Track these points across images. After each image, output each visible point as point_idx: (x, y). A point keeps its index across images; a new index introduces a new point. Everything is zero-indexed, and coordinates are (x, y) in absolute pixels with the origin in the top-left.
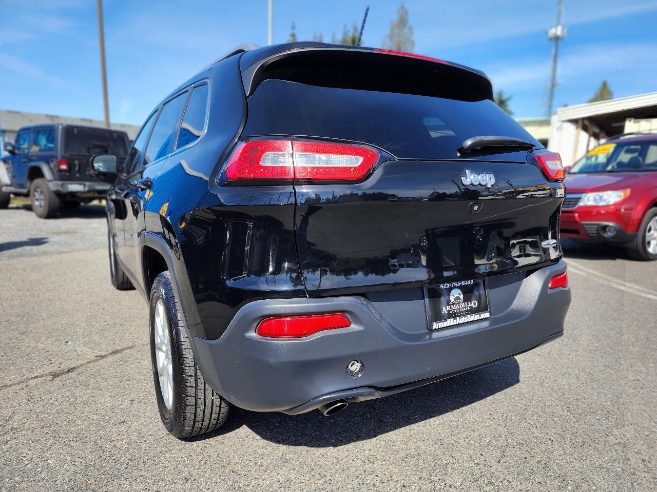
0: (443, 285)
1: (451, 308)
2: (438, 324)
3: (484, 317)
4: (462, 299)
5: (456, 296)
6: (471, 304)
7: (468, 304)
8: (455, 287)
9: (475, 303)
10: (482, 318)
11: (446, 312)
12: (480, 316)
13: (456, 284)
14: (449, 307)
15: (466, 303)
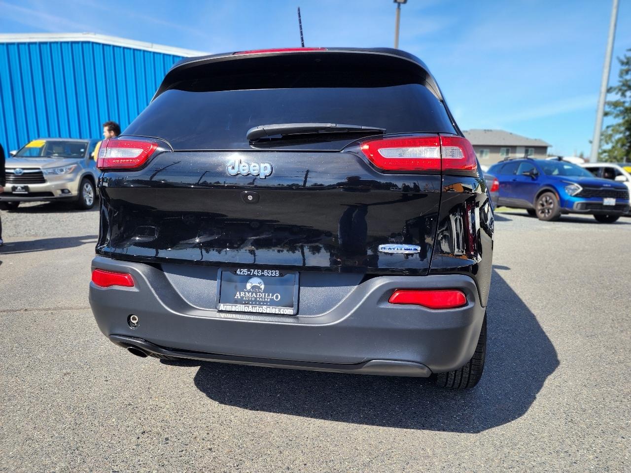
0: (241, 271)
1: (245, 295)
2: (225, 307)
3: (286, 313)
4: (263, 289)
5: (254, 285)
6: (272, 296)
7: (268, 295)
8: (254, 276)
9: (277, 297)
10: (282, 313)
11: (239, 298)
12: (280, 311)
13: (256, 273)
14: (244, 293)
15: (267, 294)
